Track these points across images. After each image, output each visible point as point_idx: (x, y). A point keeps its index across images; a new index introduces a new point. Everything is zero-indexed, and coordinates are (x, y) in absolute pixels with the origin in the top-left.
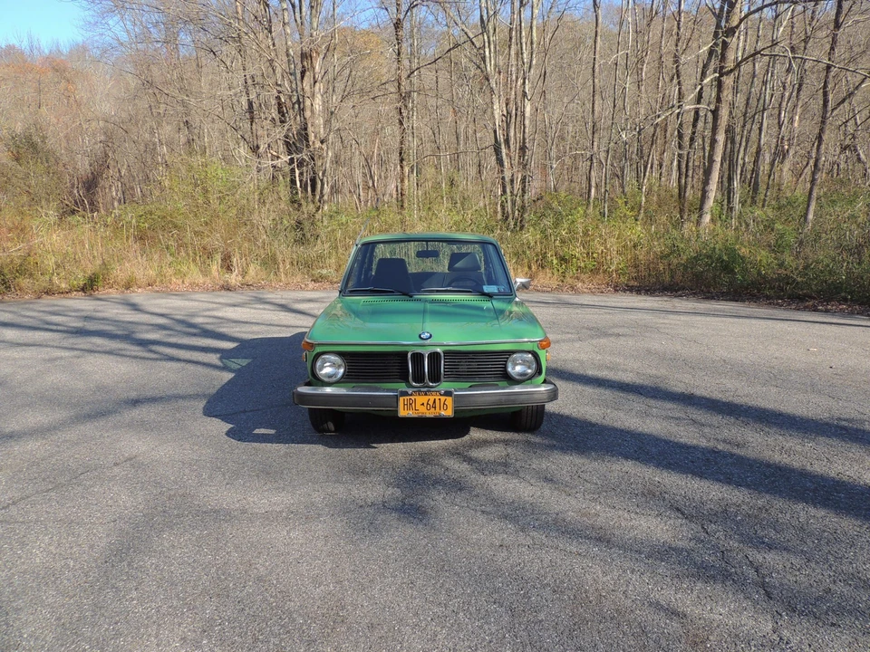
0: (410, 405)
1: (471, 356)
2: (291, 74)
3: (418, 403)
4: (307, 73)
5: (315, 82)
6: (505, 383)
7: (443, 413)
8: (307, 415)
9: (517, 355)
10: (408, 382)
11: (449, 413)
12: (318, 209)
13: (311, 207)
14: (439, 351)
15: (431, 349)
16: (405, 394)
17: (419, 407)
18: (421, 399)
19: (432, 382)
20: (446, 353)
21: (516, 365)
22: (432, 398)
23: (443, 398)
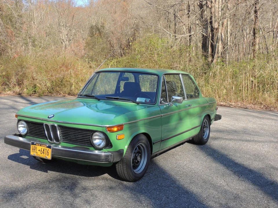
0: (34, 150)
1: (78, 131)
6: (92, 148)
7: (47, 157)
9: (96, 133)
10: (47, 139)
11: (49, 157)
12: (212, 61)
13: (210, 59)
14: (56, 125)
15: (52, 123)
16: (33, 144)
17: (38, 152)
18: (39, 148)
19: (56, 141)
20: (59, 126)
21: (96, 139)
22: (43, 148)
23: (47, 149)
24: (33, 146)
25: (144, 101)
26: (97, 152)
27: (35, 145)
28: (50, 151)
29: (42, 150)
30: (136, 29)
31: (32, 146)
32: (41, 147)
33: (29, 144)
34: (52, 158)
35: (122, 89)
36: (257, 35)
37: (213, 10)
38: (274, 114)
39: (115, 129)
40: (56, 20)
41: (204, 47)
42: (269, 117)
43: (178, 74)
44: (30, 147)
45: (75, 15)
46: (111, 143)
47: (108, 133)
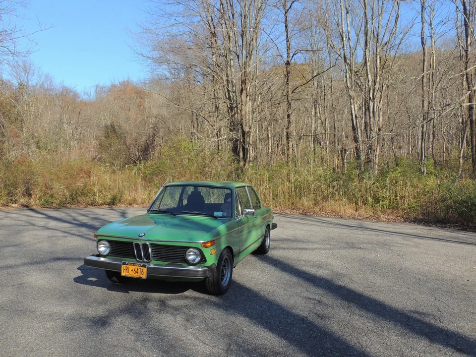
0: (126, 270)
1: (171, 248)
2: (233, 92)
3: (130, 269)
4: (244, 91)
5: (247, 96)
6: (185, 265)
7: (142, 276)
8: (105, 273)
9: (191, 249)
10: (136, 258)
11: (144, 276)
12: (245, 165)
13: (242, 164)
14: (148, 243)
15: (143, 242)
16: (124, 264)
17: (130, 271)
18: (131, 267)
19: (146, 260)
20: (152, 245)
21: (190, 255)
22: (137, 267)
23: (142, 268)
24: (125, 266)
25: (221, 215)
26: (192, 268)
27: (127, 265)
28: (145, 270)
29: (136, 270)
30: (155, 128)
31: (123, 266)
32: (134, 267)
33: (120, 265)
34: (147, 276)
35: (185, 202)
36: (290, 139)
37: (243, 113)
38: (313, 219)
39: (209, 244)
40: (58, 116)
41: (235, 150)
42: (311, 223)
43: (244, 187)
44: (121, 267)
45: (82, 111)
46: (205, 258)
47: (203, 249)
